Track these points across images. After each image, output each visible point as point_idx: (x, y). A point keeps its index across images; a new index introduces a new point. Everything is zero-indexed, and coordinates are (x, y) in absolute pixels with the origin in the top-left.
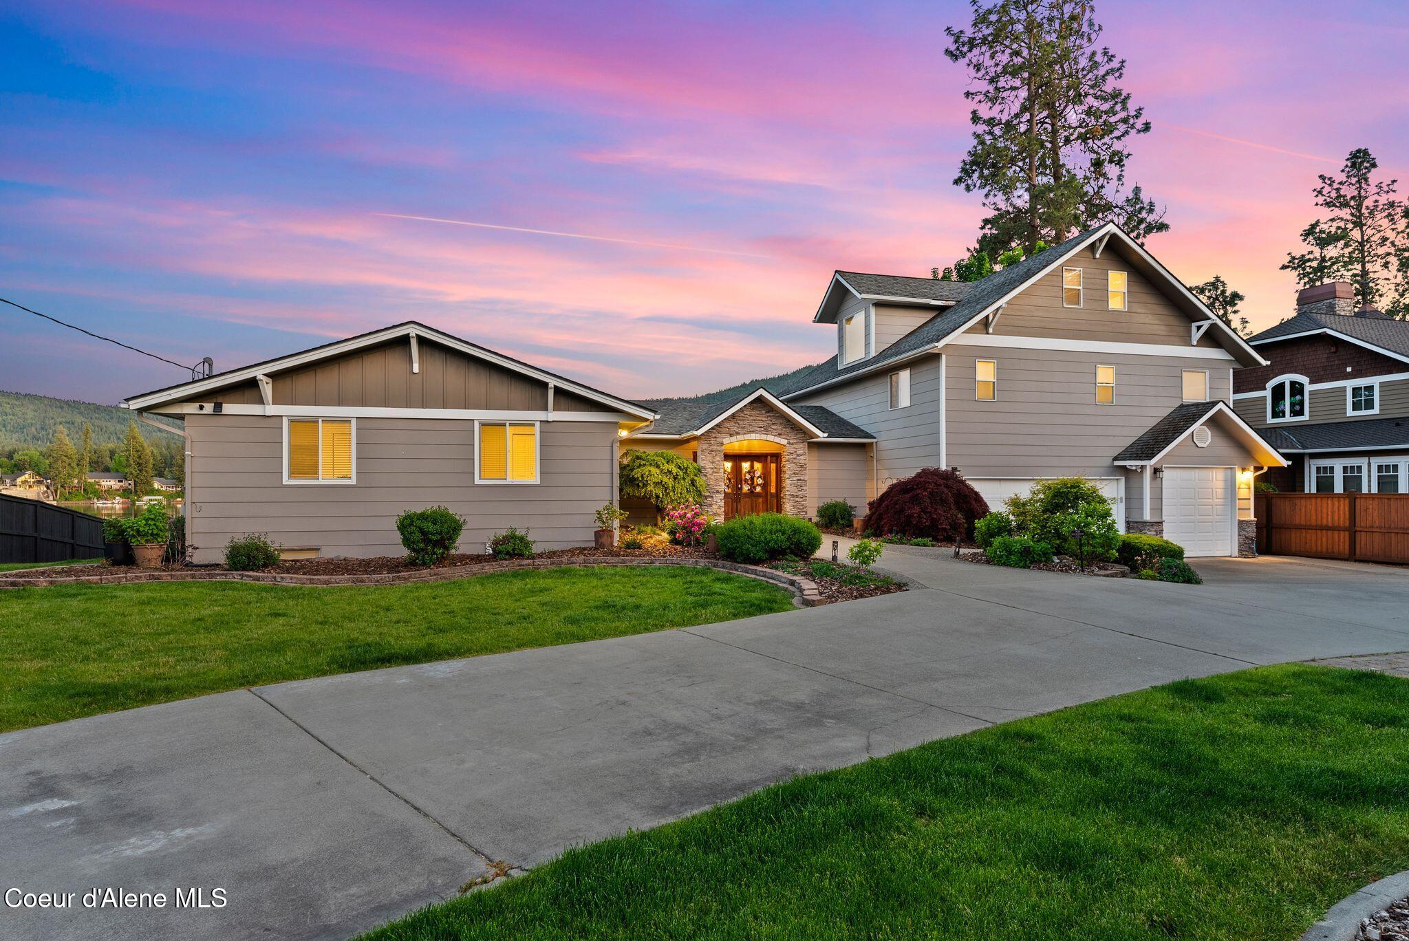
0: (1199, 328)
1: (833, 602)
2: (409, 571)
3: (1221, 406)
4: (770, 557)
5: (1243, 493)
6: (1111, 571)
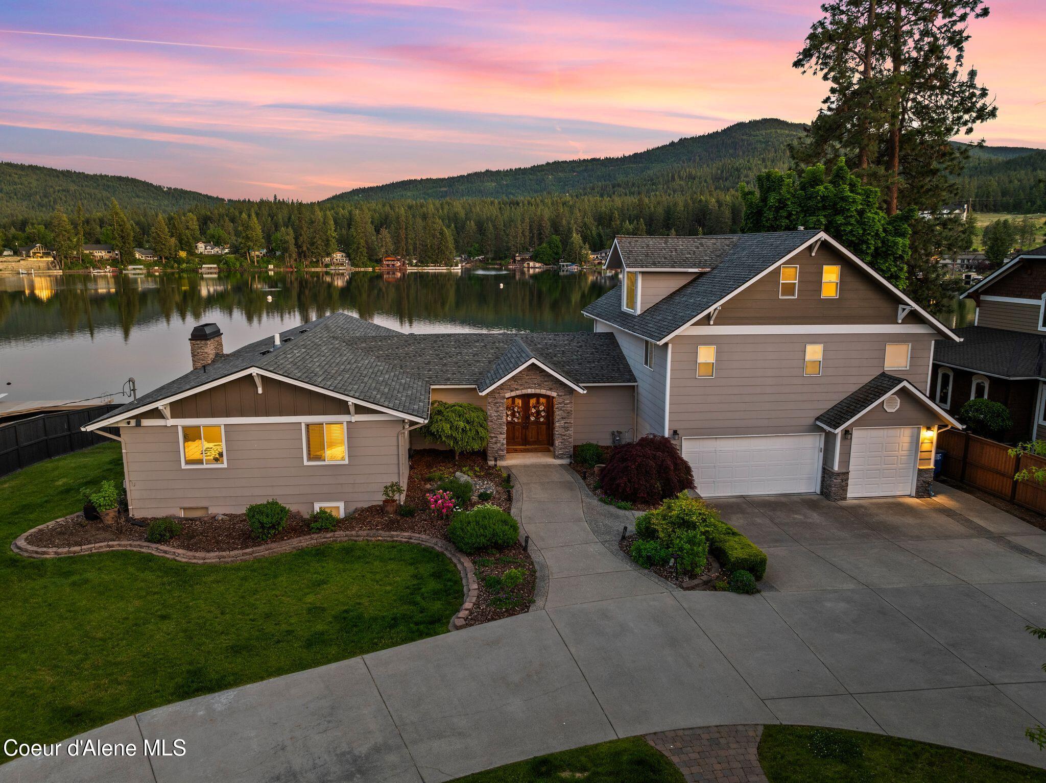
0: (904, 310)
1: (471, 625)
2: (254, 546)
3: (905, 383)
4: (476, 551)
5: (926, 447)
6: (696, 582)
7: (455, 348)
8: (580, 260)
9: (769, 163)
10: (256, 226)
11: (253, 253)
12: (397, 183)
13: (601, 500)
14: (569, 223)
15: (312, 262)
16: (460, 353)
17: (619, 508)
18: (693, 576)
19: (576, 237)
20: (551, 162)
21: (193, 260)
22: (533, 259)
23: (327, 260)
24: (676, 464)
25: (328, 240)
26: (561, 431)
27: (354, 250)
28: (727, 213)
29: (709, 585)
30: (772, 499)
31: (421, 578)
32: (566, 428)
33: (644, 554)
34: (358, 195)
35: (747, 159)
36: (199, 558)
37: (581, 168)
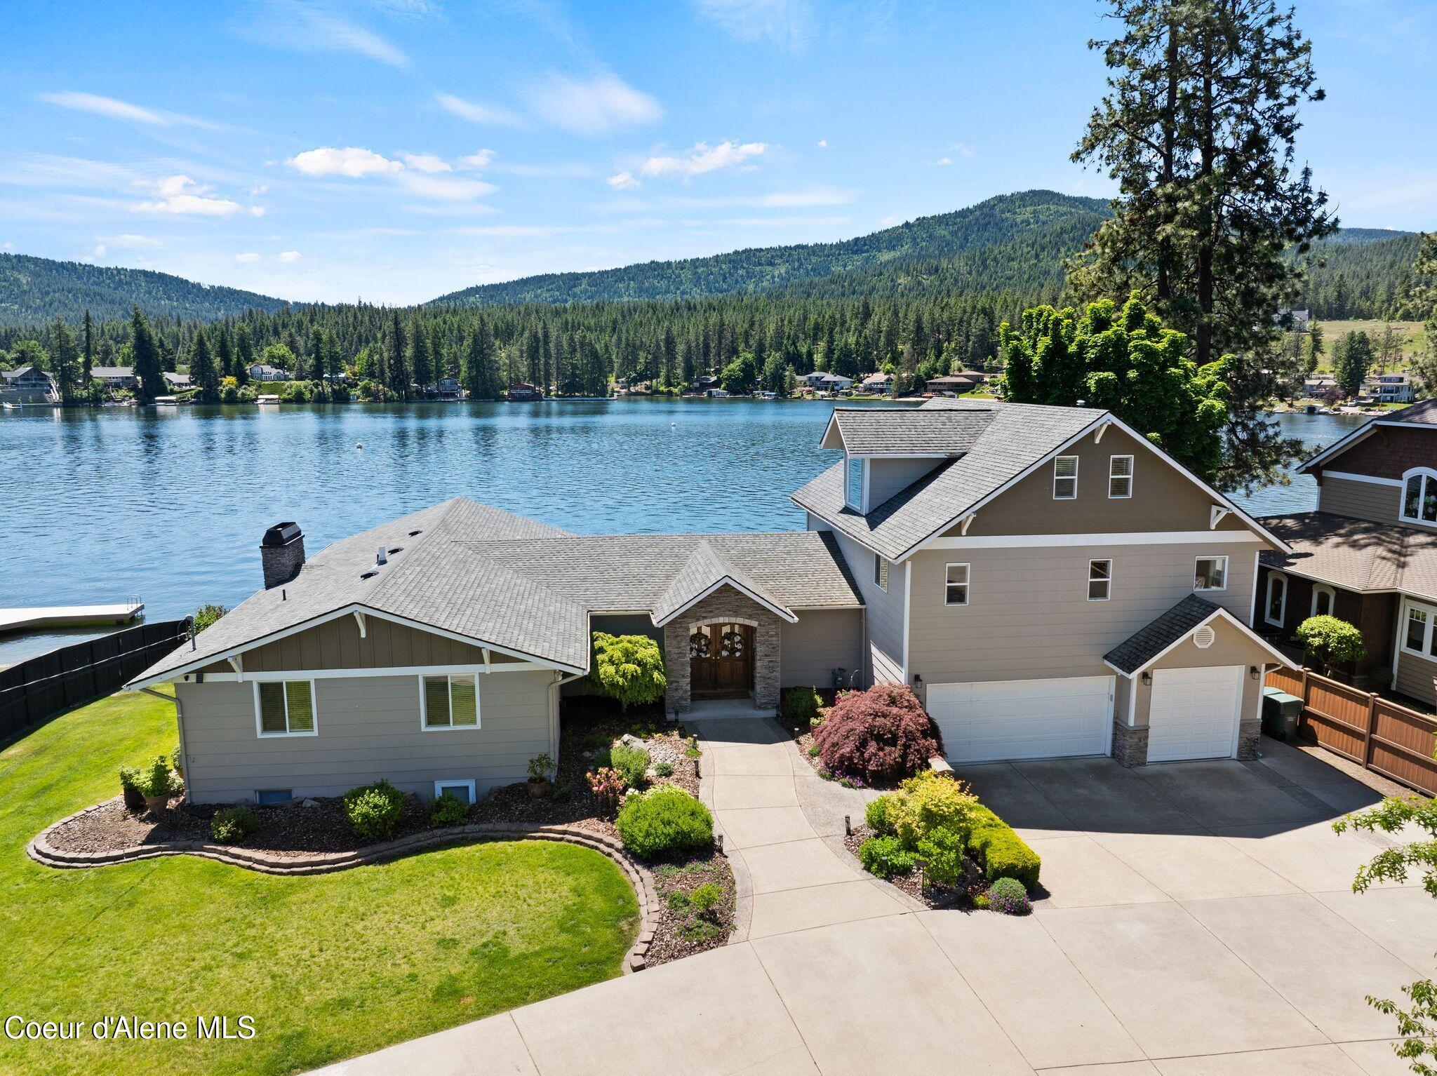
0: (1218, 512)
1: (652, 965)
3: (1221, 611)
4: (657, 859)
6: (947, 897)
7: (621, 557)
8: (781, 386)
12: (527, 279)
13: (820, 774)
16: (627, 564)
19: (776, 356)
20: (740, 250)
22: (716, 385)
23: (432, 387)
26: (765, 672)
29: (965, 902)
30: (1047, 764)
31: (584, 894)
32: (772, 669)
33: (878, 857)
34: (474, 296)
36: (284, 866)
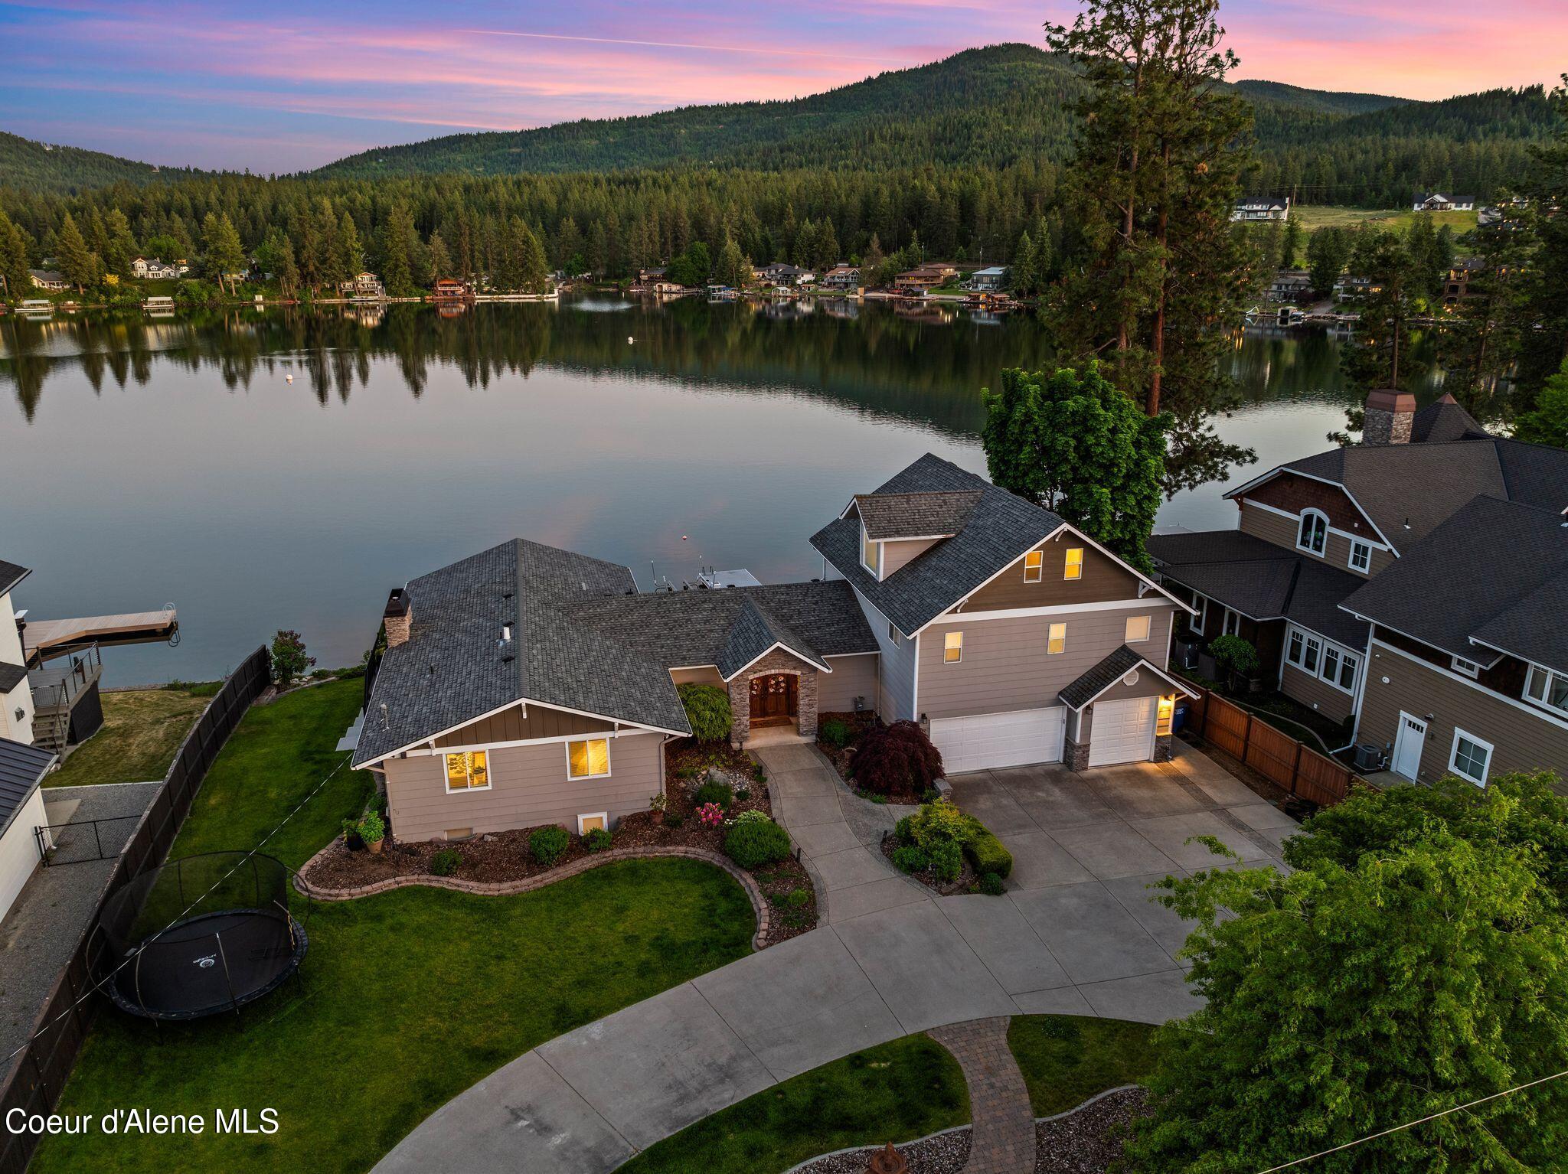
0: (1144, 586)
1: (771, 945)
2: (540, 873)
3: (1143, 662)
4: (756, 868)
5: (1164, 715)
6: (953, 886)
8: (738, 280)
9: (1013, 117)
10: (231, 233)
11: (228, 277)
12: (438, 140)
13: (855, 793)
14: (719, 222)
15: (323, 289)
17: (874, 802)
18: (949, 882)
19: (732, 247)
20: (683, 106)
21: (132, 290)
22: (668, 278)
23: (348, 285)
24: (926, 755)
25: (347, 254)
26: (806, 709)
27: (390, 269)
28: (953, 208)
29: (965, 890)
30: (1017, 772)
31: (711, 898)
32: (811, 706)
33: (906, 862)
34: (377, 160)
35: (980, 109)
36: (494, 890)
37: (731, 118)
